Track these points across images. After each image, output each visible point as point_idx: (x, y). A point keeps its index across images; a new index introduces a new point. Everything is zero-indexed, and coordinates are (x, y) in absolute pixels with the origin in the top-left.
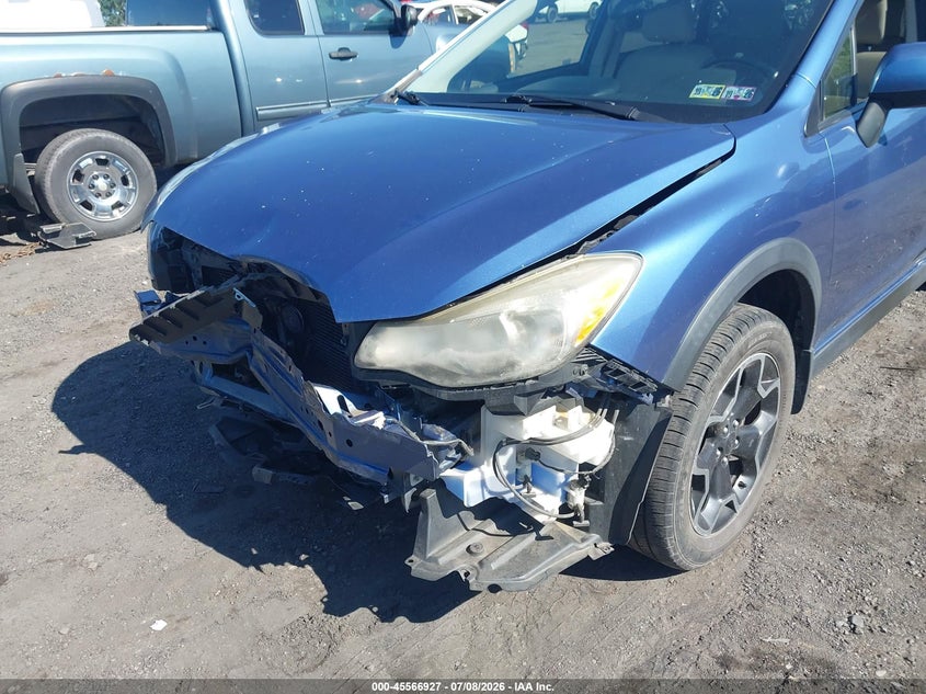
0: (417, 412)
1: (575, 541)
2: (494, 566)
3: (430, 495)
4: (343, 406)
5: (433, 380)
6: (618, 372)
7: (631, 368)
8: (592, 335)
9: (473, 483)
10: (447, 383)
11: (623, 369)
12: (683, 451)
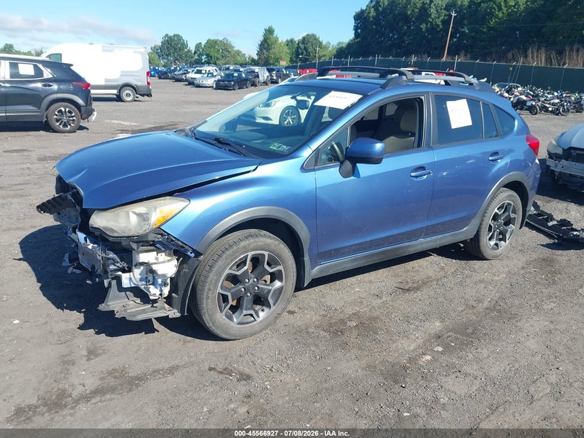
0: (106, 246)
1: (165, 310)
2: (128, 311)
3: (114, 282)
4: (86, 240)
5: (107, 233)
6: (172, 241)
7: (178, 240)
8: (162, 225)
9: (126, 278)
10: (111, 235)
11: (174, 239)
12: (209, 279)
